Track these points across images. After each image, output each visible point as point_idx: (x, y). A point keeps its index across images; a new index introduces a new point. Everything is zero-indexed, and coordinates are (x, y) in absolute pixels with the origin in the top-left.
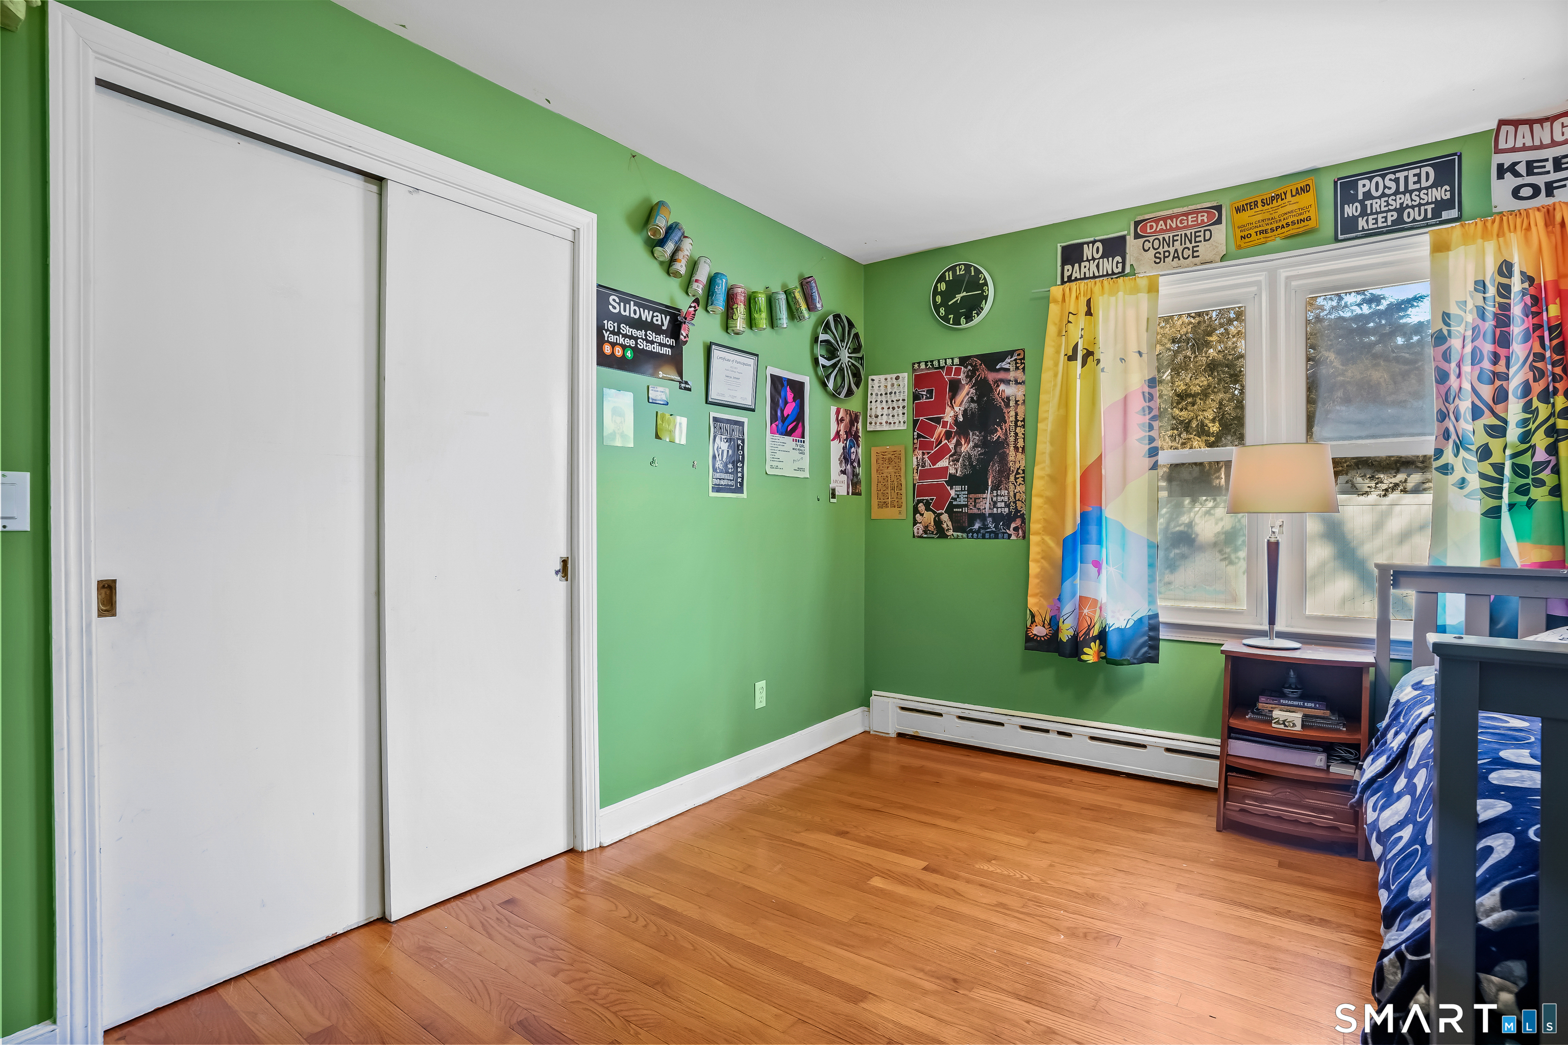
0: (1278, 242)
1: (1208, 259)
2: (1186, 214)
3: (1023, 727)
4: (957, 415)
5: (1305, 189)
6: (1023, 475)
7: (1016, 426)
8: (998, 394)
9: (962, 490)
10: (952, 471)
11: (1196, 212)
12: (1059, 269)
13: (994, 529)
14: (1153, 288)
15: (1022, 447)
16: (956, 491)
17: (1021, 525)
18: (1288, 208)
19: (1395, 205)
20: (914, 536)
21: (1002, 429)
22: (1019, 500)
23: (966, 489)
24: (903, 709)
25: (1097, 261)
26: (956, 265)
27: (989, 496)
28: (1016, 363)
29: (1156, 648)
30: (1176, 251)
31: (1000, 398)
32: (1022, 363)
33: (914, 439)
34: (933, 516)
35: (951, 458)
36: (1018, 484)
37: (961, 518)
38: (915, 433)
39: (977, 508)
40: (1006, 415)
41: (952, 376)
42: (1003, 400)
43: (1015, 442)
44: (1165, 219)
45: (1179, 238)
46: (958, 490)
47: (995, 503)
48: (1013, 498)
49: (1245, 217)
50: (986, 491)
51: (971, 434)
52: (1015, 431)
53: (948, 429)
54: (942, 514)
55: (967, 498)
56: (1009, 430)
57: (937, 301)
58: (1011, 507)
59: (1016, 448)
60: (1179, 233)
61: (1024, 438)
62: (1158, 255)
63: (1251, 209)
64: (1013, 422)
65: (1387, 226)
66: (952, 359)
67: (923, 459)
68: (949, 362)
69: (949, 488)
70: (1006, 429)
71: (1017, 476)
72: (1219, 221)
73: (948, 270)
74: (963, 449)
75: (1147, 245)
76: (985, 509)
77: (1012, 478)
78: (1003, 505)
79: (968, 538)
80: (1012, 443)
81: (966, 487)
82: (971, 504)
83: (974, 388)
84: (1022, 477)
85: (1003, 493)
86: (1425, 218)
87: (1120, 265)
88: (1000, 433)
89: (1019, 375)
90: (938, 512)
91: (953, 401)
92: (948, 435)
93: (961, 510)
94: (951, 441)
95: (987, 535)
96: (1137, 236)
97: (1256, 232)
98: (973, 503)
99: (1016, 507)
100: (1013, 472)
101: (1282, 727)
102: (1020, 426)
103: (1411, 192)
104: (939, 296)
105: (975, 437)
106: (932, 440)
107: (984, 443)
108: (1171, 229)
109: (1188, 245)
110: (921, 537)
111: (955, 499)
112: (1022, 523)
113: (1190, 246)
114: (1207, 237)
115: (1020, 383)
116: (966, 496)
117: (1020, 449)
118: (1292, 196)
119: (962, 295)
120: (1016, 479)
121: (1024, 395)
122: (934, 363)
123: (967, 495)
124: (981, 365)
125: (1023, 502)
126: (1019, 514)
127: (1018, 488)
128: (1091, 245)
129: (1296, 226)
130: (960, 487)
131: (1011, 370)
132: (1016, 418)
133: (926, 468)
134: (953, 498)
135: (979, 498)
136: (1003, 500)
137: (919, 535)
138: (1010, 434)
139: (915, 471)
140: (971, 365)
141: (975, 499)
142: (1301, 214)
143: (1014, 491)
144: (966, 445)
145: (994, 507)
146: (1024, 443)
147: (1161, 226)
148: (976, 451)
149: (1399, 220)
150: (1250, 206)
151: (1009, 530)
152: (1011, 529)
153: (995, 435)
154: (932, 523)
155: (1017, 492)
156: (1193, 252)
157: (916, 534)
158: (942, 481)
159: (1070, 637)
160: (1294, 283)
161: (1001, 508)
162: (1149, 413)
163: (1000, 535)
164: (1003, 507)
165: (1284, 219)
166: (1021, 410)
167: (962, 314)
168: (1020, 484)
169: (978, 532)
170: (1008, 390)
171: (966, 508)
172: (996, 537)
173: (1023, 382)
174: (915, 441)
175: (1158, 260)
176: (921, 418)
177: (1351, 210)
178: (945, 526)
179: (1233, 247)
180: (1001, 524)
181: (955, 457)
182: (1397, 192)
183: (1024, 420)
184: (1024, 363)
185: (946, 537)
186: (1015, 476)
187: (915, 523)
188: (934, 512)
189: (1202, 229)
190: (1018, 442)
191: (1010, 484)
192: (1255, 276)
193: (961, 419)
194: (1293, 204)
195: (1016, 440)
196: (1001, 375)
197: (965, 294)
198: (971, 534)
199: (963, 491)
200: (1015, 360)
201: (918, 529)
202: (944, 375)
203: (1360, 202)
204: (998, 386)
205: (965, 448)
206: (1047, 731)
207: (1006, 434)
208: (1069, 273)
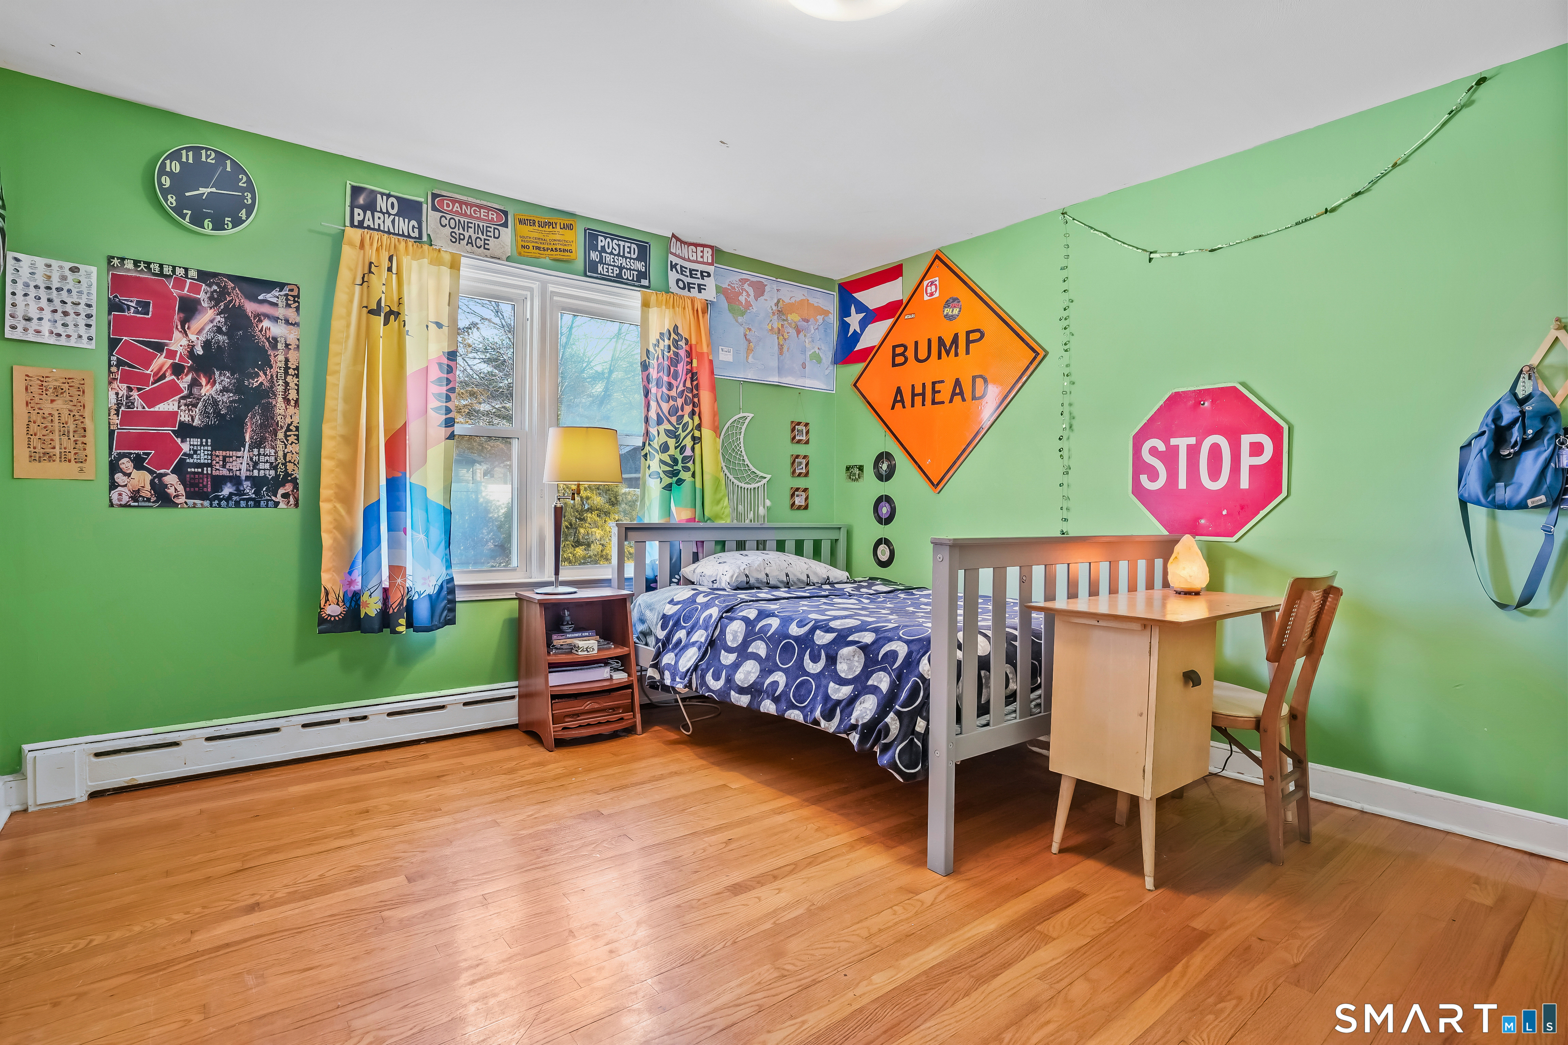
0: (547, 261)
1: (496, 255)
2: (480, 207)
3: (304, 726)
4: (193, 346)
5: (570, 227)
6: (297, 433)
7: (286, 373)
8: (261, 331)
9: (201, 445)
10: (184, 417)
11: (489, 209)
12: (348, 209)
13: (254, 496)
14: (455, 266)
15: (295, 399)
16: (190, 445)
17: (293, 491)
18: (557, 237)
19: (618, 263)
20: (112, 505)
21: (265, 374)
22: (290, 462)
23: (209, 444)
24: (97, 755)
25: (392, 217)
26: (203, 148)
27: (246, 454)
28: (287, 300)
29: (452, 610)
30: (470, 237)
31: (263, 335)
32: (295, 302)
33: (110, 366)
34: (149, 477)
35: (182, 401)
36: (290, 442)
37: (201, 481)
38: (114, 358)
39: (228, 469)
40: (272, 358)
41: (185, 292)
42: (268, 339)
43: (285, 392)
44: (461, 203)
45: (472, 226)
46: (196, 443)
47: (256, 464)
48: (282, 459)
49: (525, 230)
50: (242, 449)
51: (217, 373)
52: (285, 379)
53: (177, 361)
54: (166, 475)
55: (211, 455)
56: (277, 377)
57: (164, 183)
58: (279, 470)
59: (287, 401)
60: (473, 222)
61: (298, 390)
62: (453, 234)
63: (531, 226)
64: (282, 369)
65: (613, 277)
66: (186, 270)
67: (128, 397)
68: (180, 272)
69: (179, 441)
70: (272, 376)
71: (288, 433)
72: (505, 225)
73: (188, 149)
74: (203, 391)
75: (444, 221)
76: (240, 470)
77: (280, 435)
78: (267, 466)
79: (211, 506)
80: (281, 393)
81: (209, 440)
82: (218, 463)
83: (223, 316)
84: (294, 435)
85: (267, 452)
86: (633, 280)
87: (416, 230)
88: (262, 378)
89: (291, 314)
90: (158, 472)
91: (186, 326)
92: (177, 370)
93: (200, 470)
94: (182, 378)
95: (243, 503)
96: (434, 209)
97: (533, 246)
98: (221, 463)
99: (286, 470)
100: (282, 428)
101: (586, 653)
102: (291, 375)
103: (626, 258)
104: (167, 178)
105: (224, 379)
106: (148, 372)
107: (239, 388)
108: (465, 215)
109: (480, 235)
110: (126, 506)
111: (191, 456)
112: (294, 488)
113: (483, 238)
114: (497, 235)
115: (291, 324)
116: (210, 452)
117: (292, 403)
118: (561, 228)
119: (209, 190)
120: (286, 436)
121: (298, 340)
122: (152, 266)
123: (212, 451)
124: (234, 289)
125: (295, 464)
126: (289, 478)
127: (289, 448)
128: (385, 197)
129: (562, 253)
130: (199, 440)
131: (280, 304)
132: (286, 364)
133: (135, 409)
134: (185, 454)
135: (232, 457)
136: (267, 460)
137: (123, 503)
138: (277, 382)
139: (113, 412)
140: (218, 285)
141: (225, 458)
142: (565, 245)
143: (284, 451)
144: (209, 386)
145: (254, 468)
146: (298, 395)
147: (457, 208)
148: (226, 396)
149: (619, 275)
150: (531, 223)
151: (276, 497)
152: (279, 495)
153: (256, 380)
154: (148, 487)
155: (288, 452)
156: (485, 244)
157: (115, 501)
158: (167, 430)
159: (379, 611)
160: (555, 298)
161: (264, 470)
162: (447, 385)
163: (262, 503)
164: (267, 469)
165: (554, 244)
166: (292, 355)
167: (207, 216)
168: (292, 443)
169: (229, 498)
170: (276, 330)
171: (209, 469)
172: (257, 505)
173: (296, 324)
174: (114, 369)
175: (454, 240)
176: (125, 338)
177: (594, 256)
178: (171, 491)
179: (515, 253)
180: (264, 489)
181: (189, 400)
182: (619, 255)
183: (297, 368)
184: (299, 303)
185: (176, 505)
186: (285, 432)
187: (113, 485)
188: (151, 472)
189: (493, 226)
190: (289, 394)
191: (278, 442)
192: (530, 283)
193: (199, 351)
194: (559, 235)
195: (286, 390)
196: (265, 309)
197: (214, 190)
198: (216, 502)
199: (204, 446)
200: (287, 295)
201: (120, 495)
202: (170, 287)
203: (599, 251)
204: (260, 321)
205: (207, 390)
206: (337, 721)
207: (271, 381)
208: (361, 218)
